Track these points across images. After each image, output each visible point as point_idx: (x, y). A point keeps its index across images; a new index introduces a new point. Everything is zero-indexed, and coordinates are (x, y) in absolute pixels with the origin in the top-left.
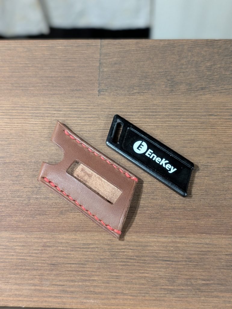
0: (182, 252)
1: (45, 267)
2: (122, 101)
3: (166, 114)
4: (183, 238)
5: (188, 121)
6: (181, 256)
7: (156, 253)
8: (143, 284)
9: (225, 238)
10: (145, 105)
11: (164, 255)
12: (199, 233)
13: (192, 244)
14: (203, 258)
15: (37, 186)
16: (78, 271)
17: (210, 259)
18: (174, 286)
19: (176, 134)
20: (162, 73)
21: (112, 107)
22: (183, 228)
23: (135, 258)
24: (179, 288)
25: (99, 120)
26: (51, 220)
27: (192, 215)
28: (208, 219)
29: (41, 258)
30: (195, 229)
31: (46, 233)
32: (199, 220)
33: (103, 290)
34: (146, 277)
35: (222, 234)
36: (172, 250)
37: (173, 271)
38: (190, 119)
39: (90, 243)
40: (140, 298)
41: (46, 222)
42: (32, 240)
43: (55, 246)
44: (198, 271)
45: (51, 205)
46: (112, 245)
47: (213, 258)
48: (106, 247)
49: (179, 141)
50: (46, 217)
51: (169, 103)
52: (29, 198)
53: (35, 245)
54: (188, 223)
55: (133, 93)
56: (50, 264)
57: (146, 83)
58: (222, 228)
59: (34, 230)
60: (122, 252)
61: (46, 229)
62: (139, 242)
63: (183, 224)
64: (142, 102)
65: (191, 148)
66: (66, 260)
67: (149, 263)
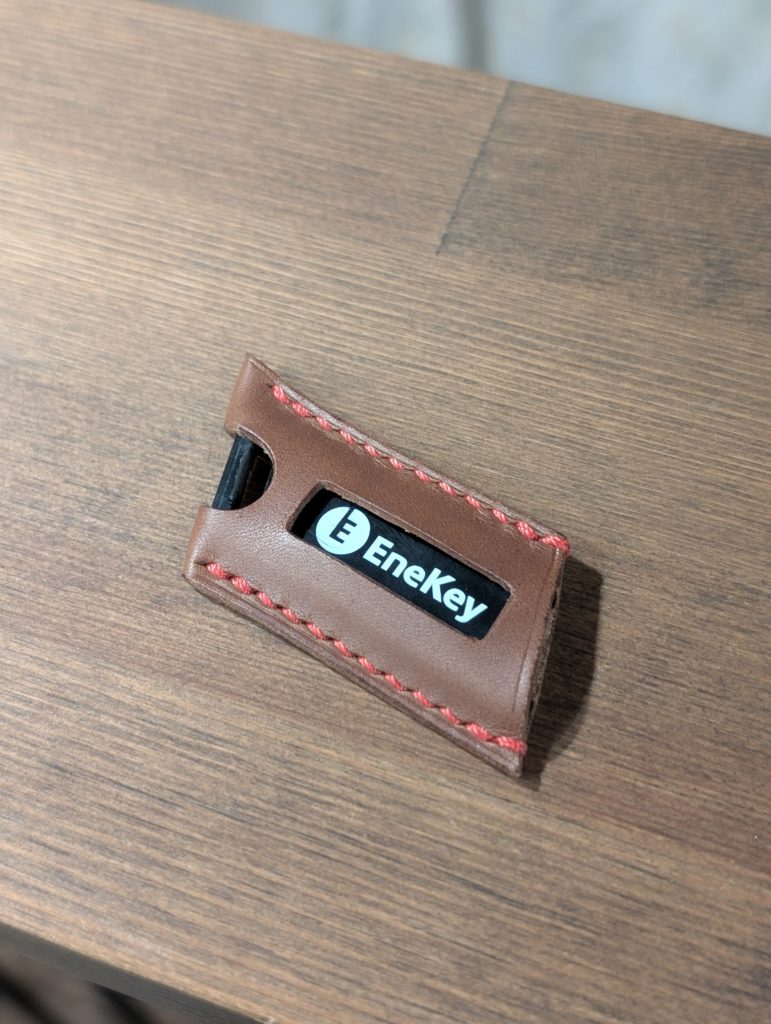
0: (551, 877)
1: (28, 770)
2: (516, 292)
3: (659, 372)
4: (571, 825)
5: (735, 418)
6: (540, 887)
7: (449, 846)
8: (358, 946)
9: (739, 876)
10: (593, 325)
11: (475, 865)
12: (640, 827)
13: (599, 859)
14: (627, 924)
15: (110, 489)
16: (138, 819)
17: (653, 937)
18: (475, 992)
19: (676, 452)
20: (694, 236)
21: (471, 302)
22: (583, 790)
23: (364, 839)
24: (492, 1005)
25: (410, 332)
26: (113, 616)
27: (636, 752)
28: (692, 787)
29: (26, 735)
30: (631, 807)
31: (78, 655)
32: (657, 778)
33: (199, 919)
34: (378, 922)
35: (734, 858)
36: (515, 854)
37: (490, 936)
38: (744, 413)
39: (220, 735)
40: (329, 993)
41: (91, 614)
42: (22, 661)
43: (91, 709)
44: (586, 967)
45: (132, 566)
46: (296, 768)
47: (663, 936)
48: (273, 768)
49: (679, 478)
50: (101, 601)
51: (685, 338)
52: (68, 522)
53: (23, 682)
54: (610, 778)
55: (564, 276)
56: (47, 764)
57: (626, 253)
58: (740, 836)
59: (41, 632)
60: (321, 802)
61: (84, 639)
62: (401, 788)
63: (591, 774)
64: (589, 311)
65: (714, 512)
66: (112, 767)
67: (409, 877)
